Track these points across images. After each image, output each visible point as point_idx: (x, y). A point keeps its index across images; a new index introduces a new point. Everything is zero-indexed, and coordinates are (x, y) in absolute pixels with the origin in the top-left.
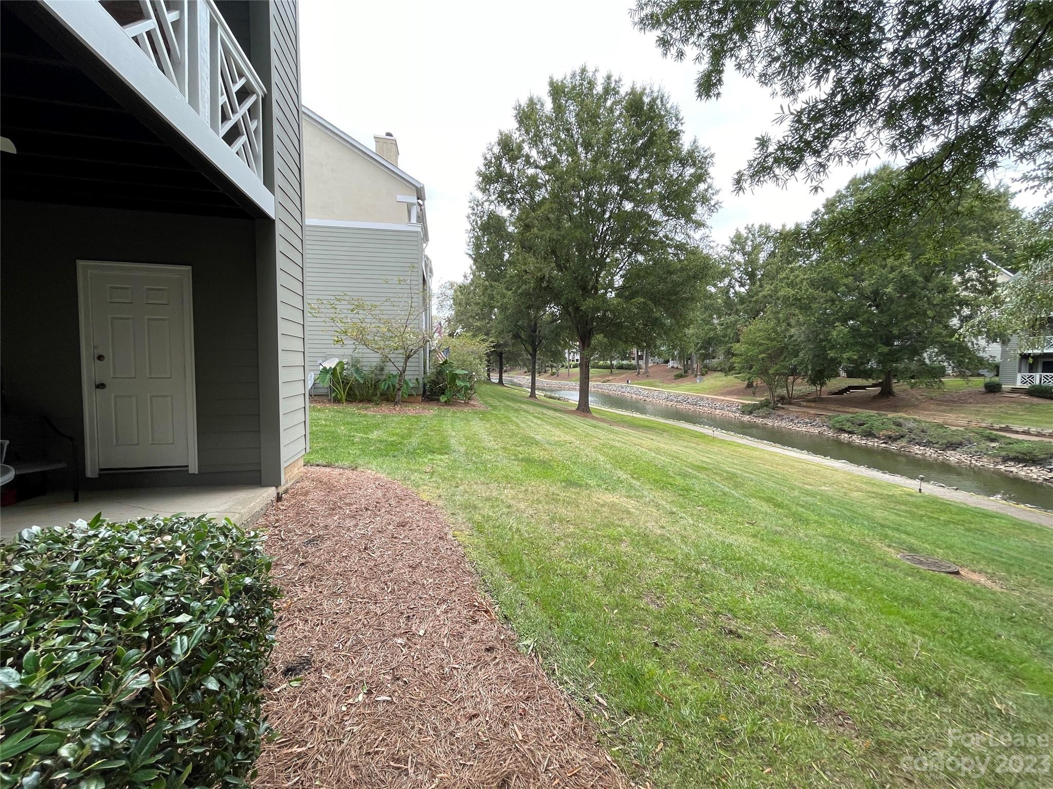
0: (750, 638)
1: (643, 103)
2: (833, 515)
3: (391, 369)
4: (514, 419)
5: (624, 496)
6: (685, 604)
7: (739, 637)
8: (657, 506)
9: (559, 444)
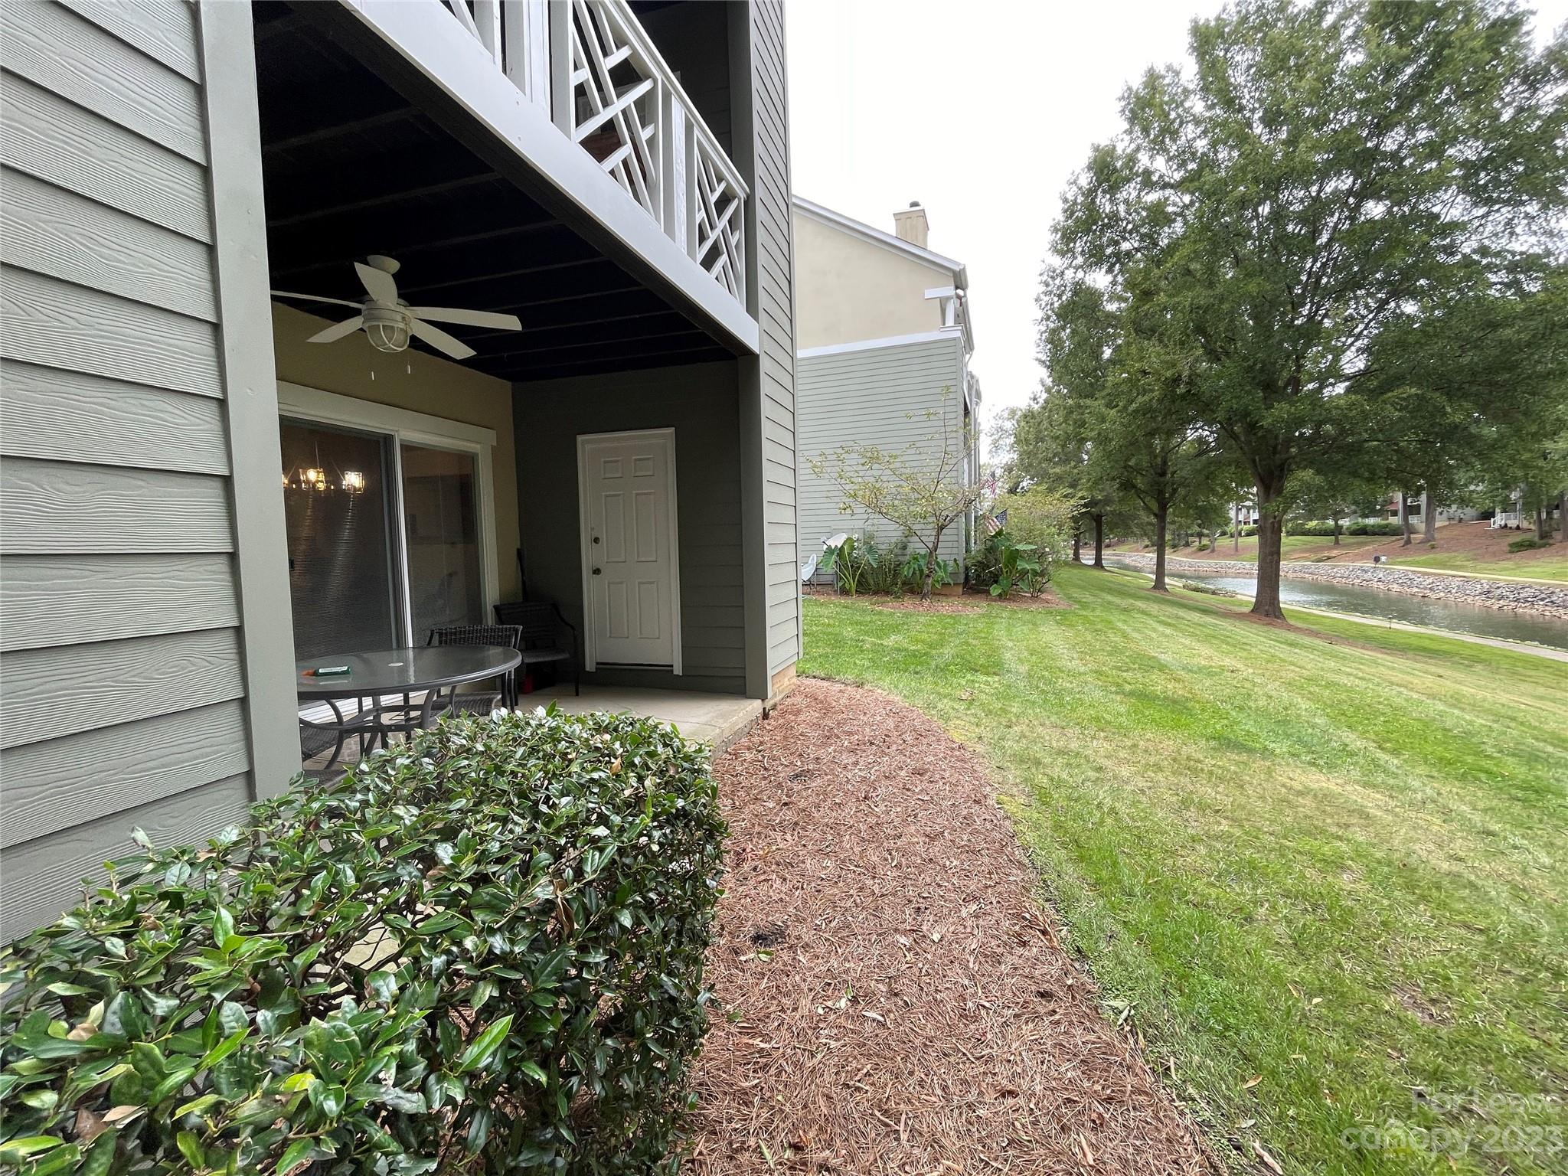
3: (917, 547)
4: (1120, 624)
5: (1357, 782)
6: (1512, 1034)
9: (1208, 672)
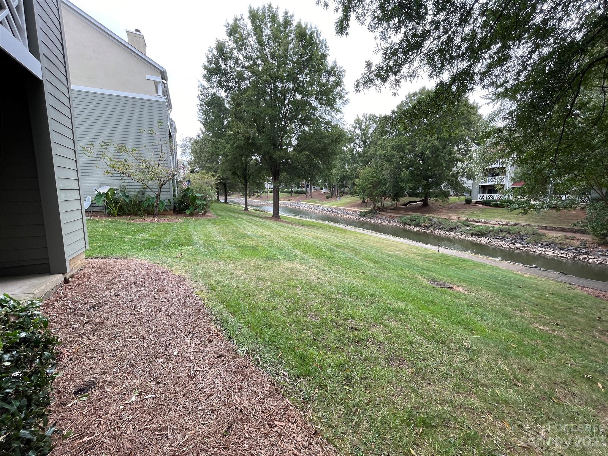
0: (361, 330)
1: (306, 34)
2: (401, 266)
3: (150, 193)
4: (234, 223)
5: (299, 263)
6: (330, 317)
7: (356, 329)
8: (316, 267)
9: (262, 237)
